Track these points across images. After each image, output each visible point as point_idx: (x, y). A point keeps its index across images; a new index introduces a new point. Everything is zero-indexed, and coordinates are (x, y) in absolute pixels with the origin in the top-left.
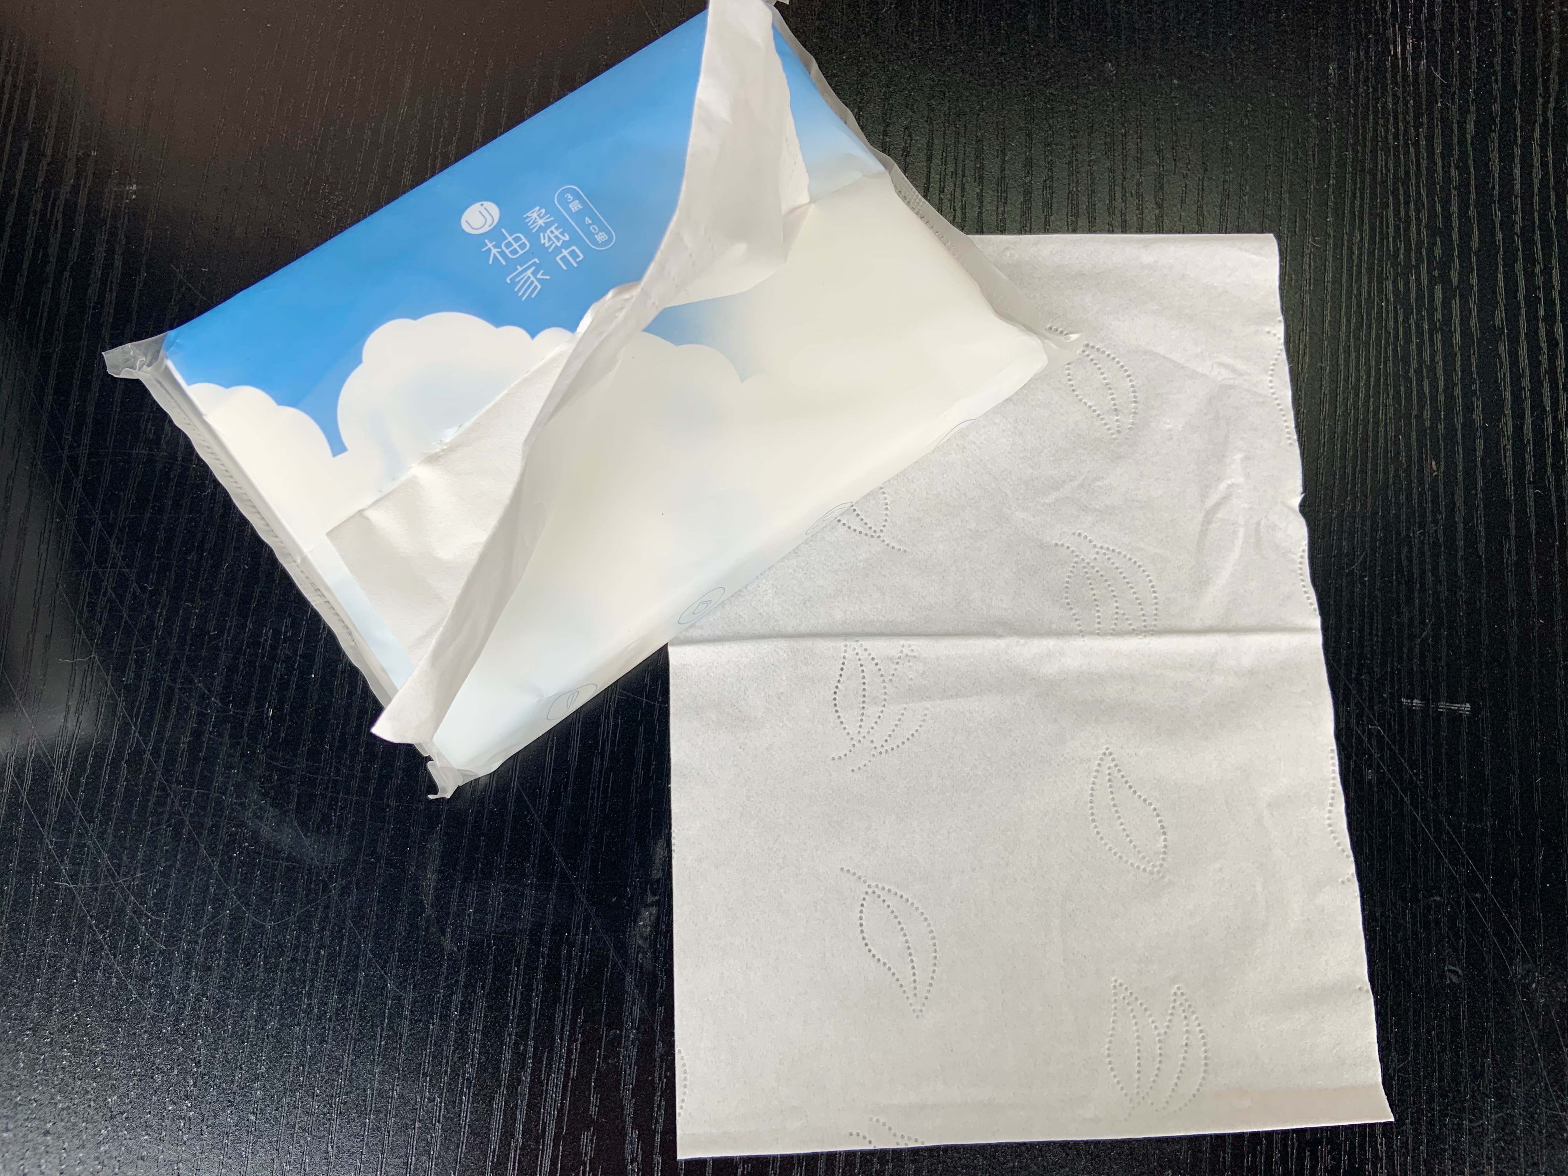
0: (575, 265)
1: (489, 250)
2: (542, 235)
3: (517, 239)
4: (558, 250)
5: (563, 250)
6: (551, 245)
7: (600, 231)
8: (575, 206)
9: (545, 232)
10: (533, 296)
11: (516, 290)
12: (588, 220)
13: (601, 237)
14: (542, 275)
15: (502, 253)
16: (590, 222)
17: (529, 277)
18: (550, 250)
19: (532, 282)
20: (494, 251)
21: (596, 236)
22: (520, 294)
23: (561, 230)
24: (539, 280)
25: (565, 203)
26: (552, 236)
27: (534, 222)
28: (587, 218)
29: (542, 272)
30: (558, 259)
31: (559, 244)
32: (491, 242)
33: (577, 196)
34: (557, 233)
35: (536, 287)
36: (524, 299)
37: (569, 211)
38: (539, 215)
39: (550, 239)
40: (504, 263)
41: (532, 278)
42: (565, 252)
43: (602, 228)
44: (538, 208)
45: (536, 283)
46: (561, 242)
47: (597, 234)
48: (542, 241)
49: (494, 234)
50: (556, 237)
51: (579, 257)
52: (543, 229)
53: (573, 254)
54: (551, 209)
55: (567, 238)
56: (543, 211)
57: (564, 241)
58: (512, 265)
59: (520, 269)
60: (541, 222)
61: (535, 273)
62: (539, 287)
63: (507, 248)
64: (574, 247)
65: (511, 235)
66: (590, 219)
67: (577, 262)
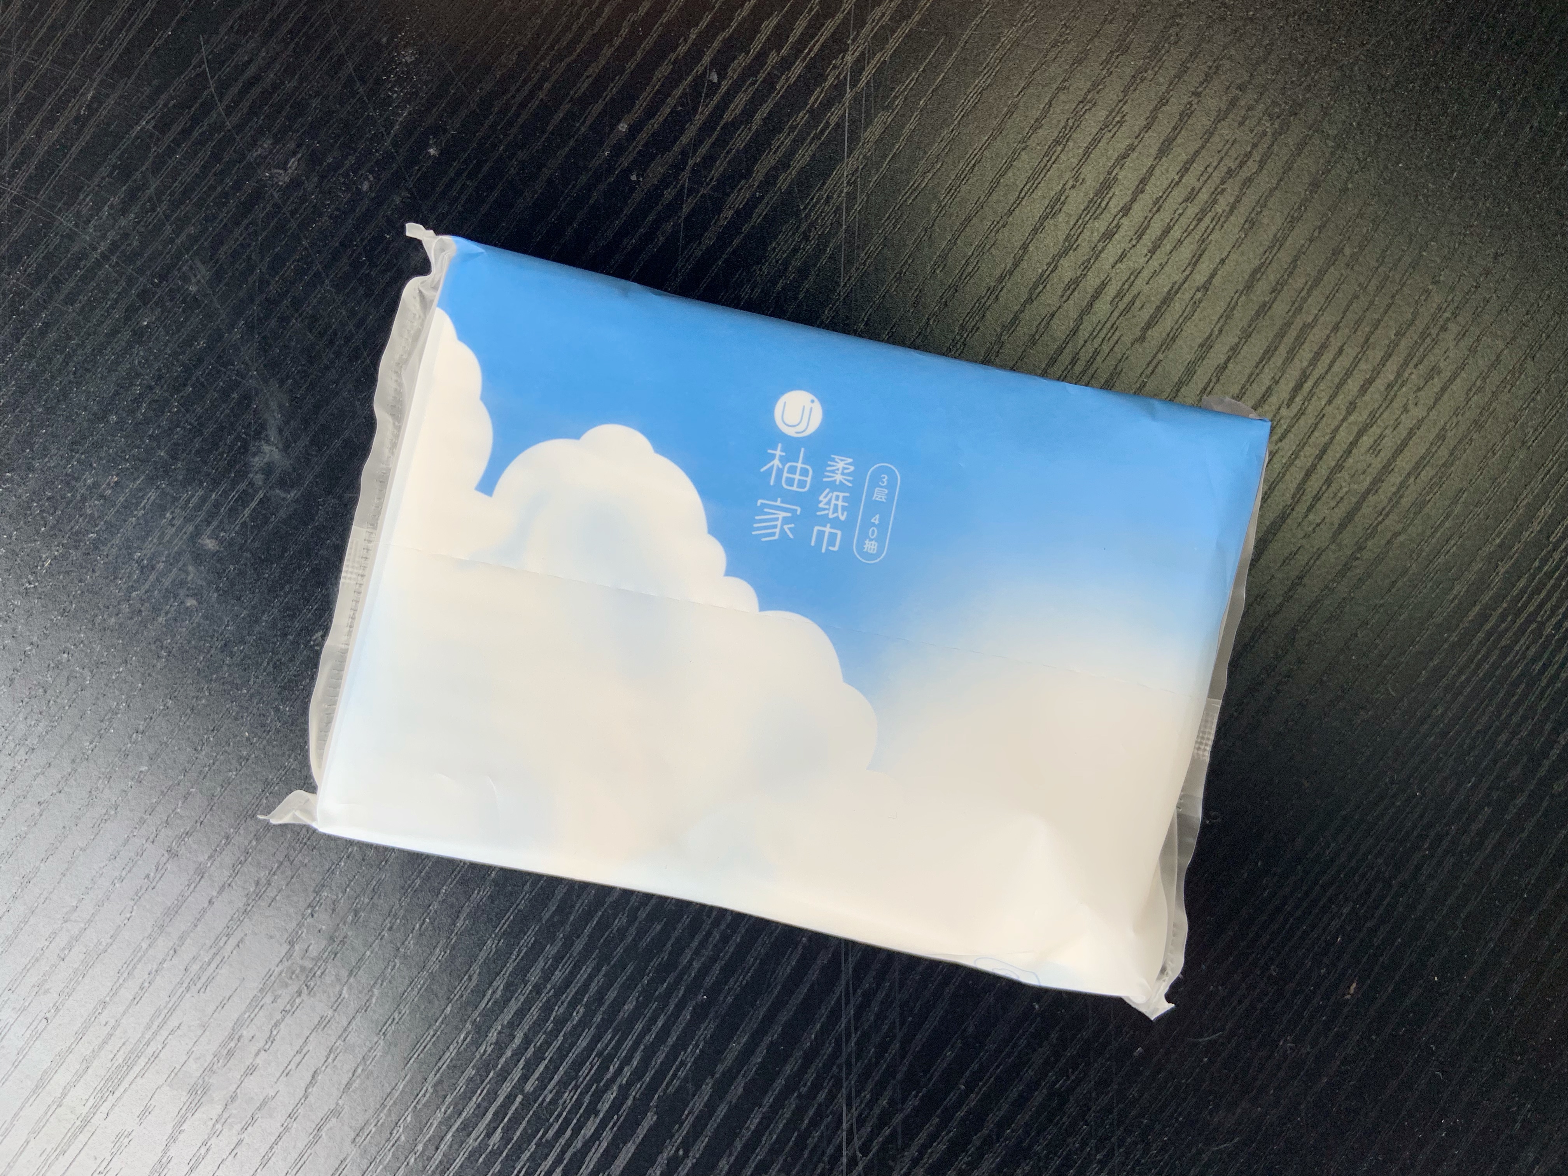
0: (823, 551)
1: (773, 457)
2: (827, 490)
3: (804, 472)
4: (824, 521)
5: (829, 525)
6: (825, 509)
7: (876, 540)
8: (880, 495)
9: (832, 491)
10: (763, 540)
11: (757, 518)
12: (876, 520)
13: (871, 546)
14: (790, 529)
15: (780, 472)
16: (877, 522)
17: (777, 519)
18: (818, 513)
19: (775, 527)
20: (776, 462)
21: (867, 542)
22: (755, 525)
23: (846, 504)
24: (782, 530)
25: (875, 482)
26: (833, 502)
27: (833, 472)
28: (877, 516)
29: (792, 526)
30: (816, 528)
31: (831, 516)
32: (782, 451)
33: (891, 486)
34: (840, 503)
35: (773, 534)
36: (754, 533)
37: (870, 494)
38: (845, 468)
39: (829, 503)
40: (772, 483)
41: (779, 523)
42: (828, 529)
43: (880, 540)
44: (850, 460)
45: (777, 530)
46: (836, 515)
47: (871, 540)
48: (821, 498)
49: (792, 446)
50: (836, 506)
51: (834, 546)
52: (834, 487)
53: (833, 537)
54: (858, 476)
55: (843, 518)
56: (852, 468)
57: (837, 517)
58: (777, 492)
59: (778, 503)
60: (838, 477)
61: (786, 521)
62: (776, 537)
63: (788, 472)
64: (839, 533)
65: (803, 463)
66: (880, 519)
67: (827, 549)
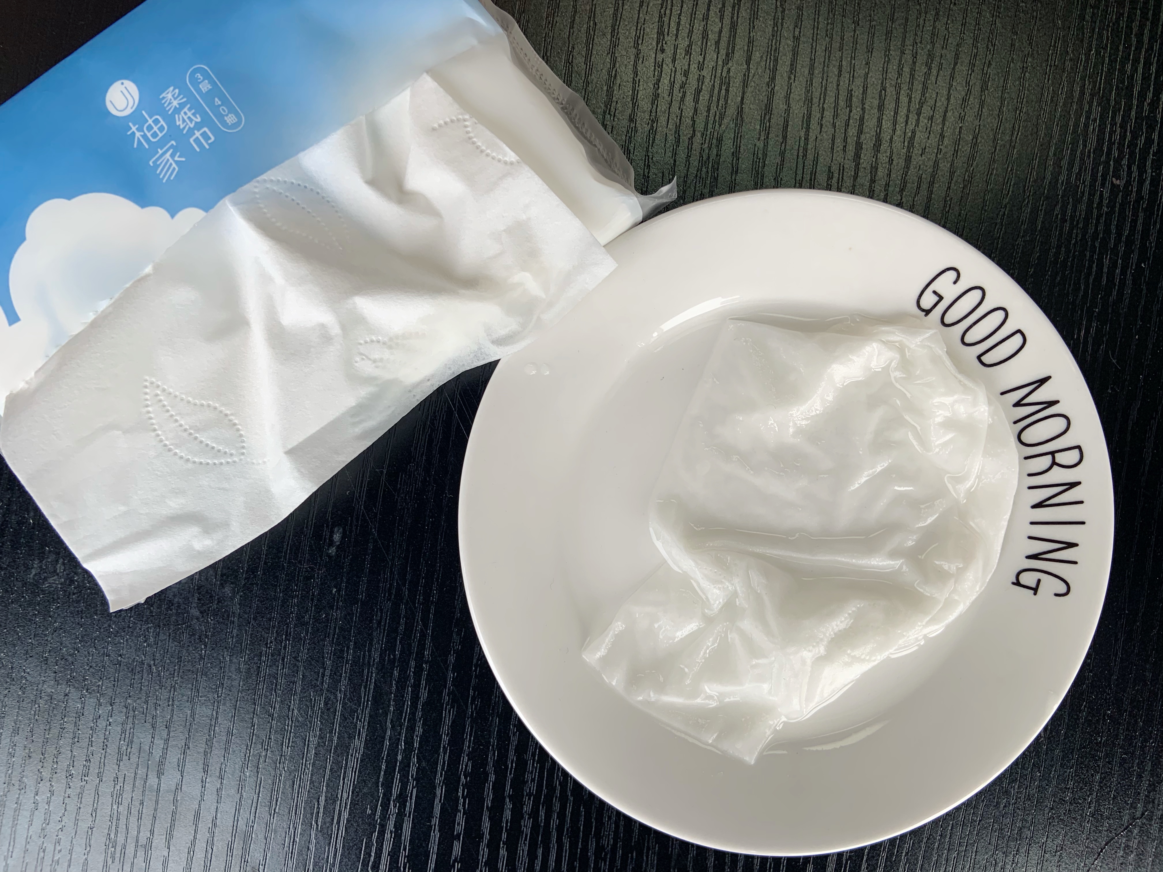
0: (207, 147)
1: (134, 133)
2: (177, 116)
3: (156, 122)
4: (191, 132)
5: (196, 132)
6: (184, 128)
7: (229, 112)
8: (205, 87)
9: (179, 114)
10: (172, 178)
11: (158, 172)
12: (217, 102)
13: (231, 119)
14: (179, 157)
15: (145, 136)
16: (220, 103)
17: (168, 160)
18: (185, 132)
19: (171, 164)
20: (138, 134)
21: (226, 118)
22: (161, 176)
23: (193, 111)
24: (176, 162)
25: (195, 83)
26: (186, 118)
27: (170, 103)
28: (216, 99)
29: (178, 154)
30: (191, 140)
31: (192, 126)
32: (134, 126)
33: (207, 76)
34: (189, 114)
35: (174, 169)
36: (164, 181)
37: (199, 91)
38: (173, 96)
39: (184, 121)
40: (147, 147)
41: (171, 161)
42: (198, 134)
43: (232, 110)
44: (171, 88)
45: (174, 165)
46: (193, 122)
47: (227, 115)
48: (178, 124)
49: (136, 117)
50: (189, 118)
51: (210, 138)
52: (177, 111)
53: (204, 135)
54: (184, 91)
55: (199, 120)
56: (177, 91)
57: (196, 123)
58: (154, 147)
59: (160, 152)
60: (175, 103)
61: (173, 156)
63: (149, 131)
64: (205, 129)
65: (151, 118)
66: (220, 100)
67: (209, 144)
